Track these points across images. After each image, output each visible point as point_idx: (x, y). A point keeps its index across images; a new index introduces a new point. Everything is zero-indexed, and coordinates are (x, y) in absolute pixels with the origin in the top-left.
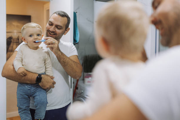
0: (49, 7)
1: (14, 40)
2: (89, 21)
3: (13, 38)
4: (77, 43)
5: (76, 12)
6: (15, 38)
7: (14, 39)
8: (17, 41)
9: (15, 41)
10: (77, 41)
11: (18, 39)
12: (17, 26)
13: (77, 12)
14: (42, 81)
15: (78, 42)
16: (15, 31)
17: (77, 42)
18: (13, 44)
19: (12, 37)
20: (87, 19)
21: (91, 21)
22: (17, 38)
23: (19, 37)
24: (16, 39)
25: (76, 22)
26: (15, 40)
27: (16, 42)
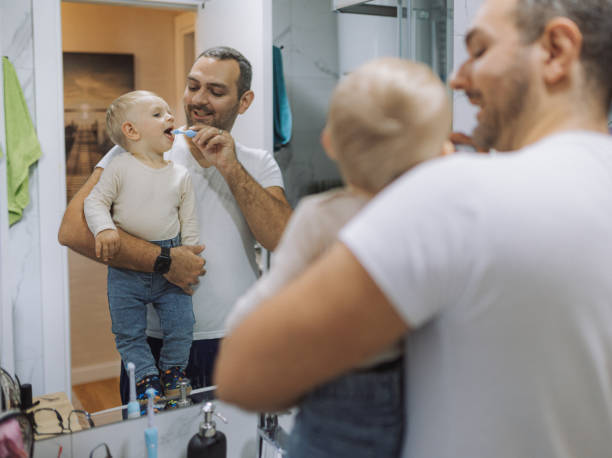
0: (193, 25)
1: (81, 137)
2: (322, 70)
3: (79, 128)
4: (284, 146)
5: (279, 46)
6: (85, 128)
7: (82, 132)
8: (93, 139)
9: (85, 140)
10: (284, 139)
11: (95, 132)
12: (92, 91)
13: (282, 47)
14: (171, 267)
15: (288, 140)
16: (85, 107)
17: (284, 143)
18: (79, 150)
19: (77, 127)
20: (317, 64)
21: (328, 72)
22: (90, 127)
23: (96, 125)
24: (88, 131)
25: (282, 79)
26: (85, 134)
27: (89, 143)
